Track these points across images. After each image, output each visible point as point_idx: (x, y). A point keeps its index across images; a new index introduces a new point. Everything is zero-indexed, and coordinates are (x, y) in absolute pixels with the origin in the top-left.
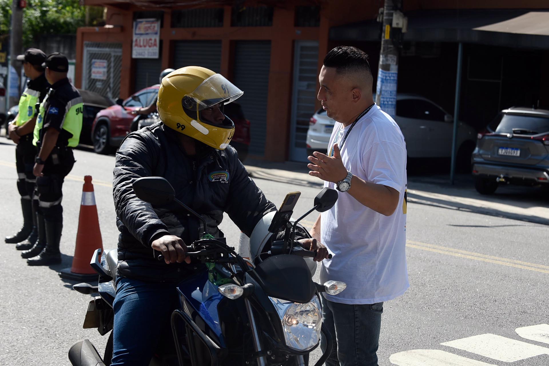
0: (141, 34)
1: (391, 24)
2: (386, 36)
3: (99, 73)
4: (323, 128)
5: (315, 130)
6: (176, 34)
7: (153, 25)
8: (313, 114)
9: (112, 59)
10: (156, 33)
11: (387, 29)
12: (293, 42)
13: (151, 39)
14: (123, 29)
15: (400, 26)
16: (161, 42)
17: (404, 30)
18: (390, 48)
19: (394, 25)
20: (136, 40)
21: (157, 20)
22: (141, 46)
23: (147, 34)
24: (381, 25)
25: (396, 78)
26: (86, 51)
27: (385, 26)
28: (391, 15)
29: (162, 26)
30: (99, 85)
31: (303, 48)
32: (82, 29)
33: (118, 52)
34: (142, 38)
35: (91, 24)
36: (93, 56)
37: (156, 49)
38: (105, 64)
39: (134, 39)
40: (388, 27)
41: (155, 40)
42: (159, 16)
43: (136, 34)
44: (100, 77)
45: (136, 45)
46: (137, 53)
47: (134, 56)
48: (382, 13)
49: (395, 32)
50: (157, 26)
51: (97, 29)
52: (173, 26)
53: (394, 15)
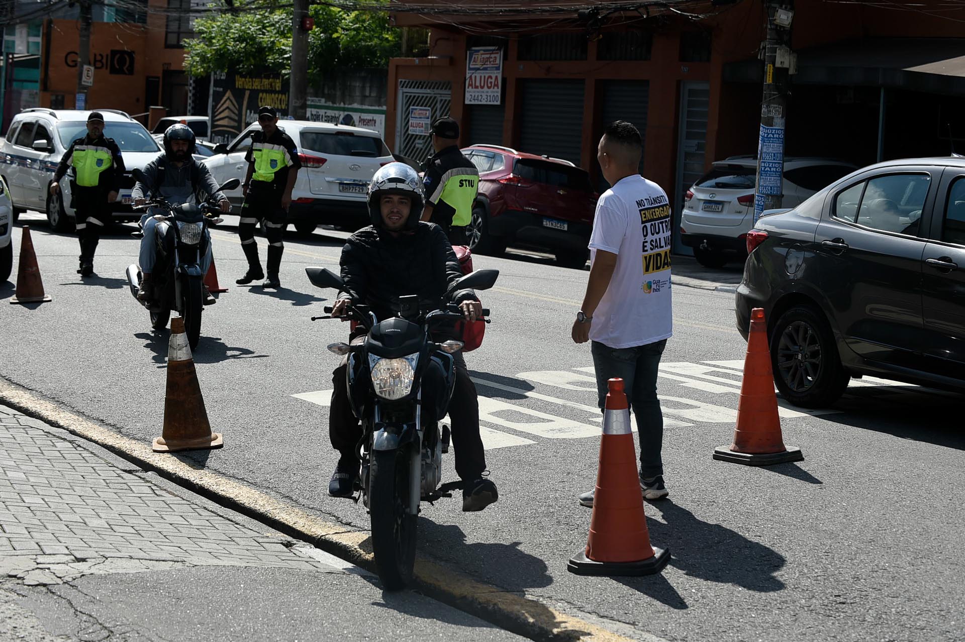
0: (478, 69)
1: (774, 64)
2: (769, 80)
3: (418, 125)
4: (701, 205)
5: (691, 208)
6: (525, 69)
7: (493, 56)
8: (691, 186)
9: (439, 106)
10: (498, 69)
11: (769, 69)
12: (679, 83)
13: (490, 77)
14: (452, 61)
15: (786, 65)
16: (504, 80)
17: (791, 72)
18: (774, 95)
19: (778, 65)
20: (471, 77)
21: (499, 49)
22: (476, 87)
23: (485, 69)
24: (763, 63)
25: (782, 136)
26: (402, 93)
27: (767, 66)
28: (774, 51)
29: (505, 58)
30: (419, 144)
31: (692, 92)
32: (395, 60)
33: (444, 95)
34: (478, 75)
35: (409, 53)
36: (412, 101)
37: (498, 92)
38: (428, 114)
39: (468, 76)
40: (770, 67)
41: (496, 77)
42: (502, 44)
43: (470, 69)
44: (422, 131)
45: (470, 85)
46: (472, 97)
47: (467, 102)
48: (764, 48)
49: (780, 73)
50: (498, 58)
51: (417, 61)
52: (520, 58)
53: (778, 51)
